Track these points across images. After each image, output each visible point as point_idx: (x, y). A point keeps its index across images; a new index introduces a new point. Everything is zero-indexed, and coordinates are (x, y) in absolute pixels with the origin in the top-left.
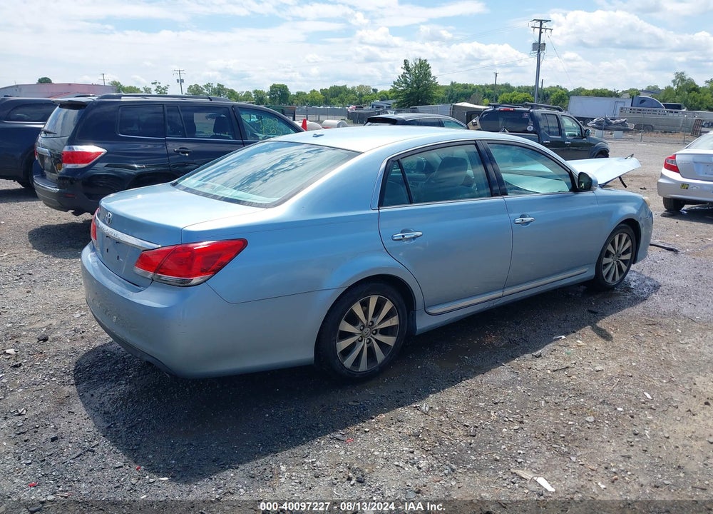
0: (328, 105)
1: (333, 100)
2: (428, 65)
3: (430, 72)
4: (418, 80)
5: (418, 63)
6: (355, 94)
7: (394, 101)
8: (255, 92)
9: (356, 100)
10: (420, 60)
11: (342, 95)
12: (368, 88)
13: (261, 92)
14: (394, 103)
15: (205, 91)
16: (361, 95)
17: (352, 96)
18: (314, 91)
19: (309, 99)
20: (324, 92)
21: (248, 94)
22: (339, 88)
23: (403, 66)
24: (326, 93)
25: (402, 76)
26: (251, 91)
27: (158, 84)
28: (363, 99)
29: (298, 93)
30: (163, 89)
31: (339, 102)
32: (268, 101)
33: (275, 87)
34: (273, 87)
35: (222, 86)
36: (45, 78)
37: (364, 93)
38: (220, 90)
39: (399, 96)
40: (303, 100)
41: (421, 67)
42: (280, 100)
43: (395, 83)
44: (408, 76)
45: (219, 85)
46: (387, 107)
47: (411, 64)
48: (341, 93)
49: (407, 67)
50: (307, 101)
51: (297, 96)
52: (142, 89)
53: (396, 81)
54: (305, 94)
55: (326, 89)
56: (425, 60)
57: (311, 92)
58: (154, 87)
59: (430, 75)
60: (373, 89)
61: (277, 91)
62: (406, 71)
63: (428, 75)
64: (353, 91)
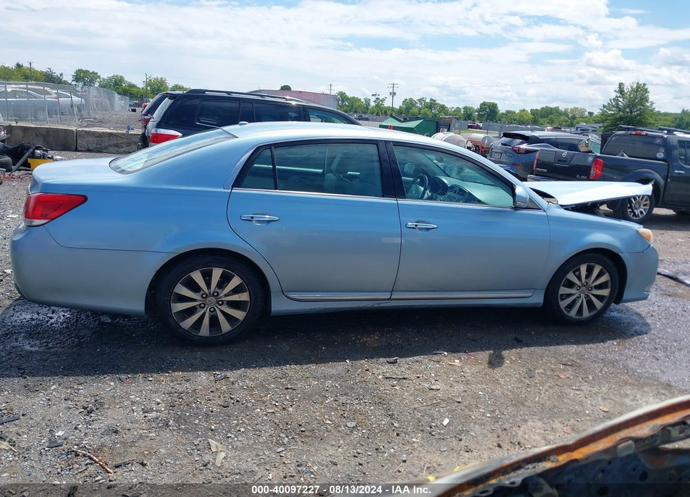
0: (536, 125)
1: (541, 120)
2: (647, 89)
3: (647, 97)
4: (632, 105)
5: (635, 86)
6: (567, 116)
7: (601, 125)
8: (465, 108)
9: (567, 122)
10: (638, 84)
11: (552, 116)
12: (582, 111)
13: (470, 109)
14: (600, 127)
15: (418, 105)
16: (574, 118)
17: (563, 118)
18: (524, 110)
19: (517, 118)
20: (534, 112)
21: (458, 110)
22: (551, 109)
23: (617, 89)
24: (536, 114)
25: (614, 99)
26: (461, 107)
27: (377, 97)
28: (575, 122)
29: (508, 112)
30: (381, 101)
31: (548, 123)
32: (476, 117)
33: (485, 105)
34: (484, 104)
35: (435, 101)
36: (287, 86)
37: (577, 116)
38: (432, 105)
39: (607, 120)
40: (511, 119)
41: (637, 91)
42: (488, 117)
43: (604, 106)
44: (621, 99)
45: (431, 100)
46: (592, 131)
47: (627, 89)
48: (551, 114)
49: (621, 91)
50: (515, 120)
51: (506, 115)
52: (363, 100)
53: (606, 104)
54: (514, 112)
55: (537, 110)
56: (644, 85)
57: (521, 111)
58: (373, 99)
59: (647, 101)
60: (589, 113)
61: (486, 108)
62: (619, 95)
63: (644, 99)
64: (565, 114)
